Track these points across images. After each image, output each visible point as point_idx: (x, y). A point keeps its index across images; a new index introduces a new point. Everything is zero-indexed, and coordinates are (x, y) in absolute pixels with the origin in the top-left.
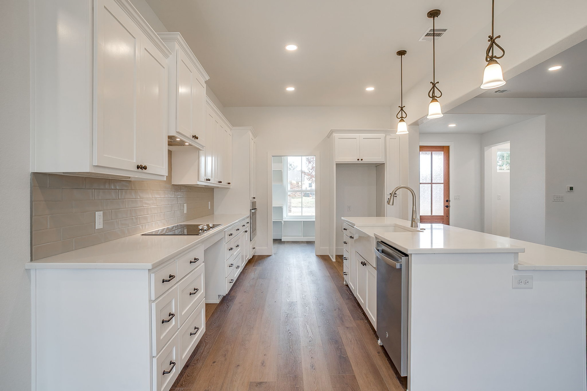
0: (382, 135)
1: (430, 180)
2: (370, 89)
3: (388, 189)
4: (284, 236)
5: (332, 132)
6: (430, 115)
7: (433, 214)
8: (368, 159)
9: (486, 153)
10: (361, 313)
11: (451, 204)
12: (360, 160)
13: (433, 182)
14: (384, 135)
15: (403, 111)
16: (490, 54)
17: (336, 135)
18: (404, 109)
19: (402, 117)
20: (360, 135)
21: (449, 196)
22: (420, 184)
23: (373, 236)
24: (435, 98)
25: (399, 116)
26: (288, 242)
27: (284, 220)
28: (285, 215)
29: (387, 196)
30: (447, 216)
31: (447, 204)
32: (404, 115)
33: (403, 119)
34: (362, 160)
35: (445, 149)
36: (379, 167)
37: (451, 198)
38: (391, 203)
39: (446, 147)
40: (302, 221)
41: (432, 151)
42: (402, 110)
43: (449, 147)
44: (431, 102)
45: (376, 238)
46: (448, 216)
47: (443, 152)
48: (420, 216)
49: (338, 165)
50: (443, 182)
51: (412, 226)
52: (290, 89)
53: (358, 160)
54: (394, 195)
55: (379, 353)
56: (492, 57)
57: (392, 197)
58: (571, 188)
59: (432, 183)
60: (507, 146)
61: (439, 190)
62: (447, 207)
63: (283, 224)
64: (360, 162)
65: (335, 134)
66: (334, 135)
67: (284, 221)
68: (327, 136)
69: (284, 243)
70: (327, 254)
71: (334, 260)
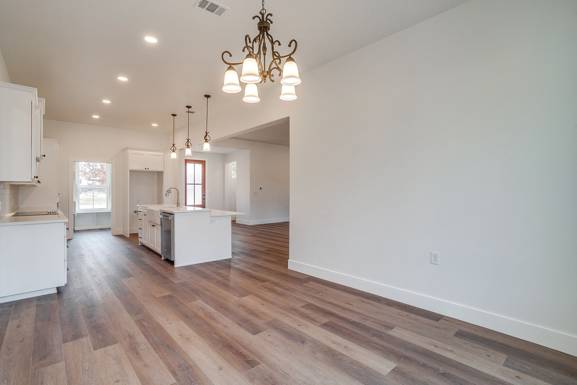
1: (194, 182)
2: (155, 125)
3: (165, 188)
4: (76, 226)
5: (126, 149)
7: (195, 204)
8: (152, 168)
11: (206, 197)
12: (147, 169)
14: (163, 154)
16: (206, 139)
17: (130, 151)
18: (175, 145)
19: (174, 150)
20: (147, 152)
21: (205, 193)
22: (187, 184)
23: (159, 210)
24: (189, 146)
25: (172, 149)
28: (77, 209)
29: (165, 192)
30: (204, 205)
31: (203, 197)
32: (175, 149)
34: (148, 169)
35: (203, 163)
36: (160, 174)
38: (167, 196)
39: (203, 161)
40: (94, 213)
41: (194, 163)
42: (174, 145)
43: (205, 161)
45: (160, 211)
47: (201, 165)
49: (131, 171)
50: (201, 183)
51: (177, 206)
52: (96, 117)
53: (146, 169)
54: (169, 191)
56: (206, 140)
57: (168, 193)
58: (261, 188)
59: (194, 184)
61: (199, 188)
62: (204, 199)
63: (76, 216)
64: (147, 170)
65: (129, 151)
67: (77, 214)
68: (121, 150)
69: (78, 231)
70: (122, 233)
71: (128, 236)
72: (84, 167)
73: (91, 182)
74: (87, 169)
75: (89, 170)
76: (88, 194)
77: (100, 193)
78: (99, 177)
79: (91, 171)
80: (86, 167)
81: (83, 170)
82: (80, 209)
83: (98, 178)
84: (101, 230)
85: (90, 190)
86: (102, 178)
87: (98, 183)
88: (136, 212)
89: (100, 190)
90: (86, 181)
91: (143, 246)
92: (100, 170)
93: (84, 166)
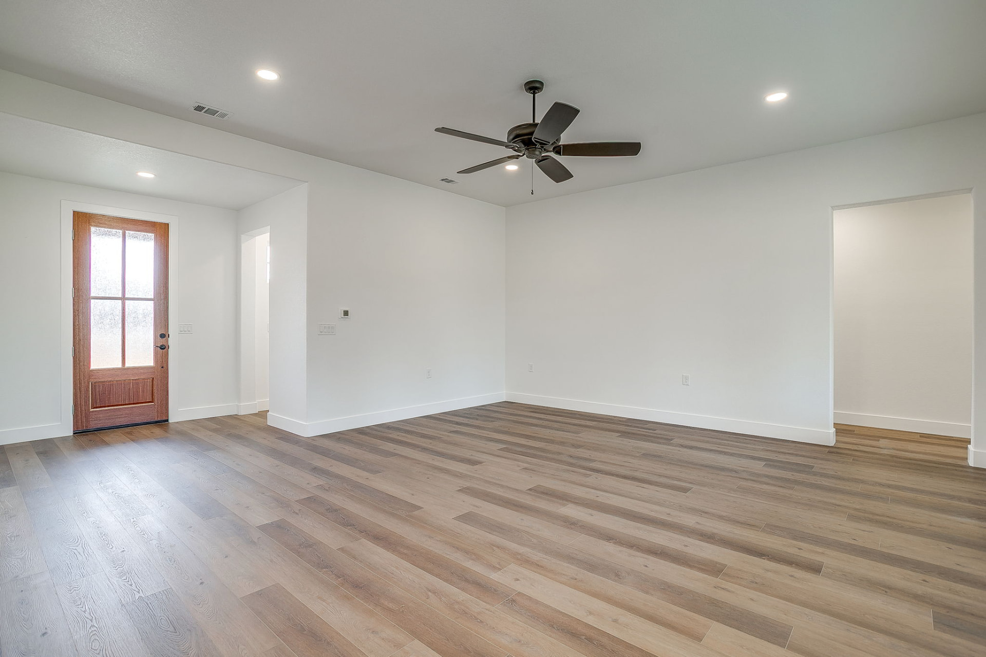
1: (121, 293)
7: (127, 365)
9: (244, 246)
11: (172, 342)
13: (126, 296)
21: (167, 326)
30: (163, 367)
31: (161, 342)
35: (161, 231)
37: (172, 330)
39: (161, 224)
41: (124, 230)
43: (167, 225)
46: (165, 366)
47: (152, 235)
58: (346, 313)
59: (123, 299)
62: (163, 347)
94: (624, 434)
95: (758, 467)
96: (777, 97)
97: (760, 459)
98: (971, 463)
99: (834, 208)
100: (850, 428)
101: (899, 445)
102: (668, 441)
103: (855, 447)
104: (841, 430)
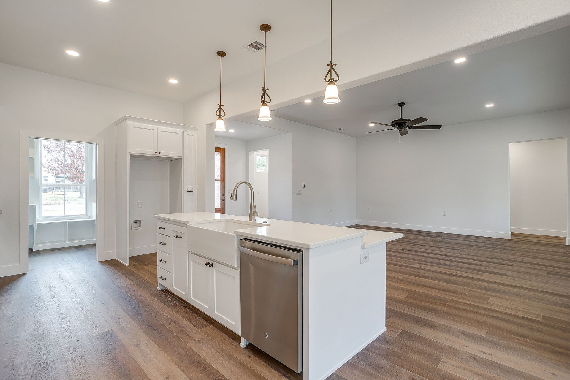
0: (180, 130)
2: (173, 81)
3: (185, 185)
4: (37, 244)
5: (125, 118)
6: (261, 117)
8: (166, 153)
9: (250, 156)
10: (199, 318)
12: (158, 154)
14: (182, 131)
15: (221, 109)
17: (131, 124)
20: (158, 127)
21: (224, 191)
22: (216, 180)
24: (265, 102)
26: (45, 251)
27: (36, 223)
28: (37, 217)
29: (184, 191)
30: (223, 209)
31: (223, 198)
32: (222, 114)
33: (221, 116)
34: (159, 153)
35: (222, 151)
36: (176, 162)
37: (226, 193)
39: (222, 148)
40: (66, 222)
43: (224, 148)
44: (262, 106)
47: (220, 153)
48: (216, 208)
49: (132, 156)
50: (219, 179)
51: (250, 220)
52: (73, 53)
53: (156, 153)
55: (249, 357)
58: (305, 186)
60: (266, 152)
62: (223, 200)
63: (35, 228)
64: (157, 154)
65: (130, 122)
66: (128, 123)
67: (38, 225)
68: (114, 123)
69: (38, 253)
70: (114, 257)
71: (127, 264)
72: (50, 162)
73: (59, 180)
74: (54, 164)
75: (57, 165)
76: (55, 193)
77: (70, 191)
78: (69, 173)
79: (59, 167)
80: (53, 161)
81: (50, 165)
82: (44, 215)
83: (68, 175)
84: (78, 248)
85: (58, 188)
86: (73, 174)
87: (67, 181)
88: (136, 222)
89: (70, 187)
90: (54, 177)
91: (166, 291)
92: (70, 165)
93: (51, 160)
94: (421, 235)
95: (483, 244)
96: (490, 105)
97: (483, 243)
98: (567, 244)
99: (509, 143)
100: (517, 234)
101: (538, 239)
102: (441, 237)
103: (519, 239)
104: (513, 234)
